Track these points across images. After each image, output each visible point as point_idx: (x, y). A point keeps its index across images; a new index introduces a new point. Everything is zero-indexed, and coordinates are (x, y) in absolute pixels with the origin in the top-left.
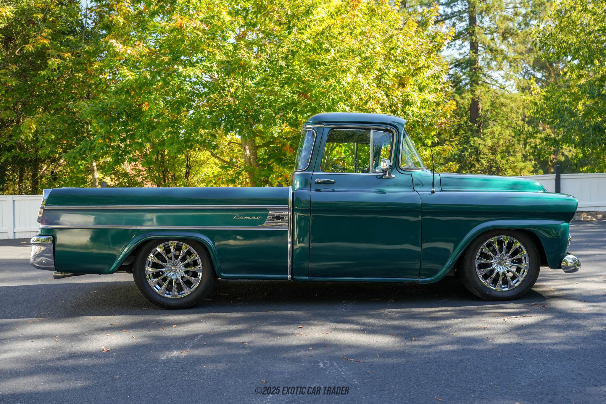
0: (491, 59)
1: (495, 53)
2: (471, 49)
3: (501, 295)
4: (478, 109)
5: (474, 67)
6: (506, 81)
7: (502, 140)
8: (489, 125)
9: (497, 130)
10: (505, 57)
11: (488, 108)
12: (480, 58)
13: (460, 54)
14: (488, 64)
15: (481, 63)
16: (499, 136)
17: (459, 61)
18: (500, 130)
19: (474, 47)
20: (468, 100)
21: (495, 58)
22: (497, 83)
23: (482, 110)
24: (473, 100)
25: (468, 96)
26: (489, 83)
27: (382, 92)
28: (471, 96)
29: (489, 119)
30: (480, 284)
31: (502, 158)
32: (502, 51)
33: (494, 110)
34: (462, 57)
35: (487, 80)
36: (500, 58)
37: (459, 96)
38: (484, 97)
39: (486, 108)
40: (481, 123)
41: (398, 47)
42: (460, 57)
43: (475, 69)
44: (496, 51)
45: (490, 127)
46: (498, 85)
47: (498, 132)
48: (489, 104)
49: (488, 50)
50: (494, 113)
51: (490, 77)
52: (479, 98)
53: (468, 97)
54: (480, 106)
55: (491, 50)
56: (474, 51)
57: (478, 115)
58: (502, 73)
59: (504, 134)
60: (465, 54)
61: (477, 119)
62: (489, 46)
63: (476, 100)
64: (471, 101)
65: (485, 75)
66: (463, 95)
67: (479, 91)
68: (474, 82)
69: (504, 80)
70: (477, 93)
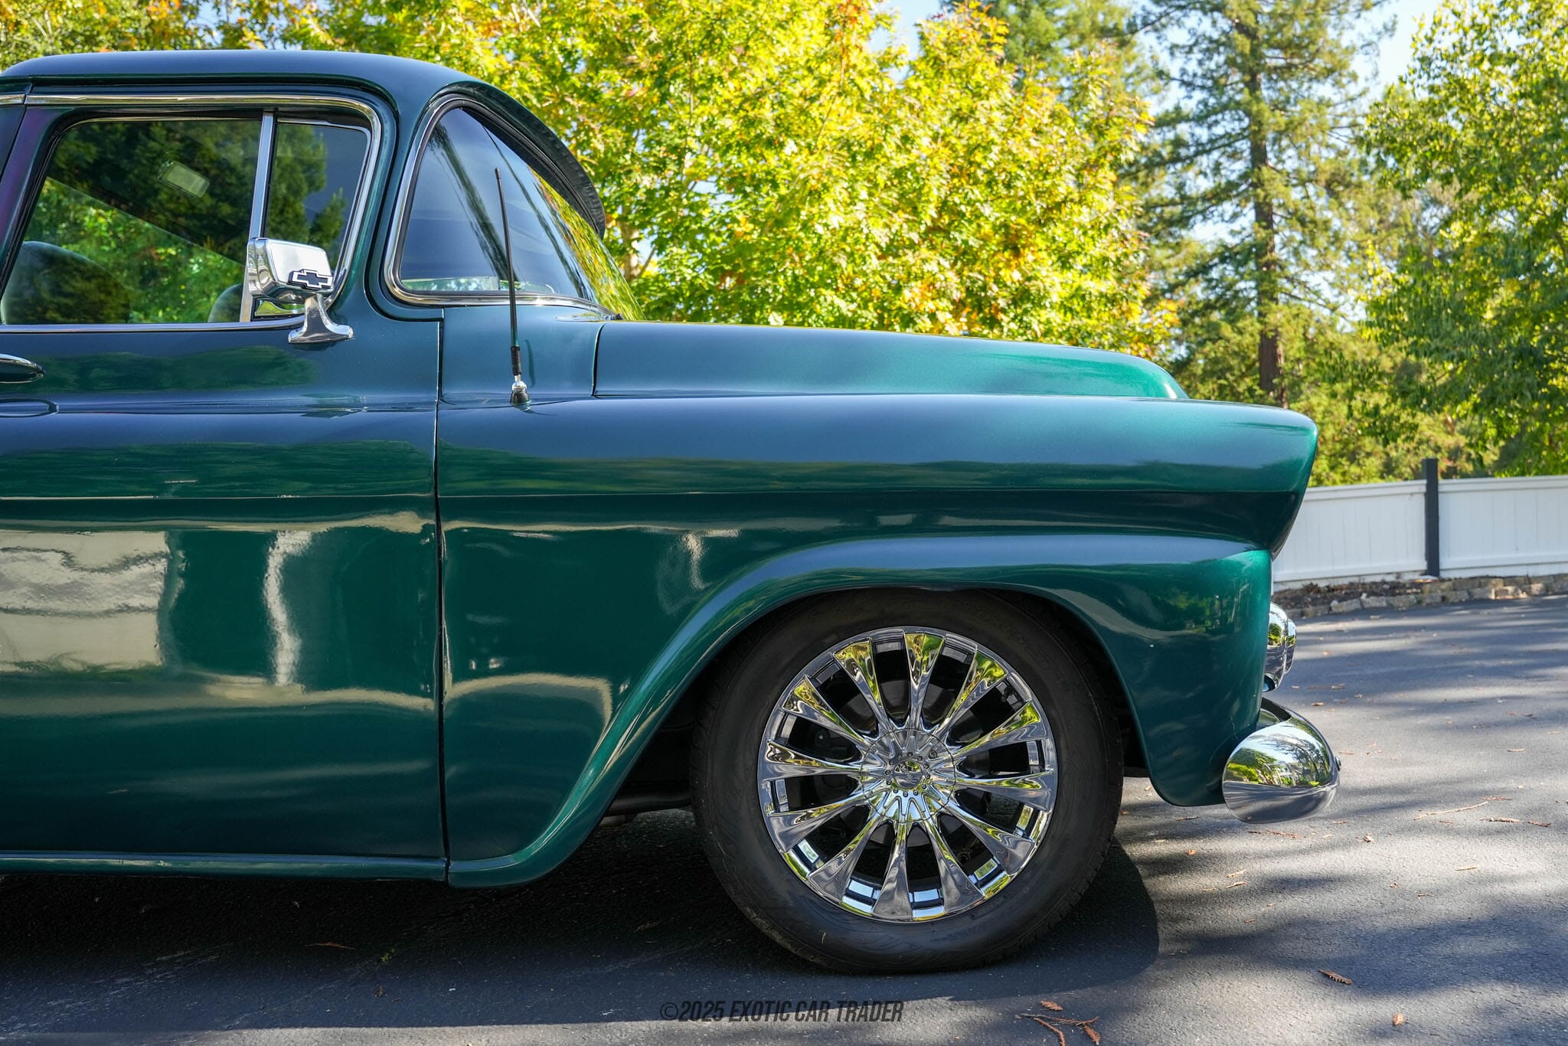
0: (1302, 242)
1: (1311, 226)
2: (1258, 220)
3: (899, 943)
4: (1275, 357)
5: (1265, 259)
6: (1340, 294)
7: (1331, 426)
8: (1301, 392)
9: (1319, 404)
10: (1336, 239)
11: (1298, 355)
12: (1277, 239)
13: (1233, 233)
14: (1296, 253)
15: (1280, 253)
16: (1324, 418)
17: (1232, 248)
18: (1325, 403)
19: (1264, 215)
20: (1252, 335)
21: (1310, 240)
22: (1319, 297)
23: (1286, 360)
24: (1263, 334)
25: (1251, 325)
26: (1299, 299)
27: (942, 261)
28: (1258, 326)
29: (1302, 379)
30: (782, 890)
31: (1332, 468)
32: (1326, 222)
33: (1314, 360)
34: (1236, 240)
35: (1295, 292)
36: (1322, 240)
37: (1229, 327)
38: (1288, 327)
39: (1293, 353)
40: (1283, 390)
41: (992, 142)
42: (1232, 241)
43: (1268, 265)
44: (1313, 222)
45: (1303, 397)
46: (1320, 302)
47: (1321, 409)
48: (1299, 344)
49: (1294, 221)
50: (1313, 365)
51: (1304, 284)
52: (1276, 330)
53: (1250, 329)
54: (1281, 349)
55: (1302, 222)
56: (1264, 224)
57: (1276, 371)
58: (1330, 276)
59: (1336, 413)
60: (1245, 233)
61: (1275, 381)
62: (1296, 210)
63: (1271, 335)
64: (1258, 338)
65: (1291, 280)
66: (1240, 324)
67: (1278, 315)
68: (1267, 294)
69: (1336, 292)
70: (1271, 319)
